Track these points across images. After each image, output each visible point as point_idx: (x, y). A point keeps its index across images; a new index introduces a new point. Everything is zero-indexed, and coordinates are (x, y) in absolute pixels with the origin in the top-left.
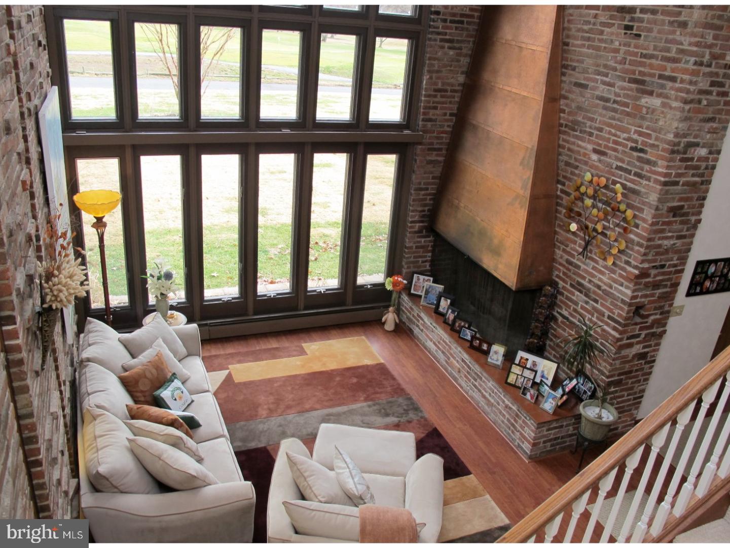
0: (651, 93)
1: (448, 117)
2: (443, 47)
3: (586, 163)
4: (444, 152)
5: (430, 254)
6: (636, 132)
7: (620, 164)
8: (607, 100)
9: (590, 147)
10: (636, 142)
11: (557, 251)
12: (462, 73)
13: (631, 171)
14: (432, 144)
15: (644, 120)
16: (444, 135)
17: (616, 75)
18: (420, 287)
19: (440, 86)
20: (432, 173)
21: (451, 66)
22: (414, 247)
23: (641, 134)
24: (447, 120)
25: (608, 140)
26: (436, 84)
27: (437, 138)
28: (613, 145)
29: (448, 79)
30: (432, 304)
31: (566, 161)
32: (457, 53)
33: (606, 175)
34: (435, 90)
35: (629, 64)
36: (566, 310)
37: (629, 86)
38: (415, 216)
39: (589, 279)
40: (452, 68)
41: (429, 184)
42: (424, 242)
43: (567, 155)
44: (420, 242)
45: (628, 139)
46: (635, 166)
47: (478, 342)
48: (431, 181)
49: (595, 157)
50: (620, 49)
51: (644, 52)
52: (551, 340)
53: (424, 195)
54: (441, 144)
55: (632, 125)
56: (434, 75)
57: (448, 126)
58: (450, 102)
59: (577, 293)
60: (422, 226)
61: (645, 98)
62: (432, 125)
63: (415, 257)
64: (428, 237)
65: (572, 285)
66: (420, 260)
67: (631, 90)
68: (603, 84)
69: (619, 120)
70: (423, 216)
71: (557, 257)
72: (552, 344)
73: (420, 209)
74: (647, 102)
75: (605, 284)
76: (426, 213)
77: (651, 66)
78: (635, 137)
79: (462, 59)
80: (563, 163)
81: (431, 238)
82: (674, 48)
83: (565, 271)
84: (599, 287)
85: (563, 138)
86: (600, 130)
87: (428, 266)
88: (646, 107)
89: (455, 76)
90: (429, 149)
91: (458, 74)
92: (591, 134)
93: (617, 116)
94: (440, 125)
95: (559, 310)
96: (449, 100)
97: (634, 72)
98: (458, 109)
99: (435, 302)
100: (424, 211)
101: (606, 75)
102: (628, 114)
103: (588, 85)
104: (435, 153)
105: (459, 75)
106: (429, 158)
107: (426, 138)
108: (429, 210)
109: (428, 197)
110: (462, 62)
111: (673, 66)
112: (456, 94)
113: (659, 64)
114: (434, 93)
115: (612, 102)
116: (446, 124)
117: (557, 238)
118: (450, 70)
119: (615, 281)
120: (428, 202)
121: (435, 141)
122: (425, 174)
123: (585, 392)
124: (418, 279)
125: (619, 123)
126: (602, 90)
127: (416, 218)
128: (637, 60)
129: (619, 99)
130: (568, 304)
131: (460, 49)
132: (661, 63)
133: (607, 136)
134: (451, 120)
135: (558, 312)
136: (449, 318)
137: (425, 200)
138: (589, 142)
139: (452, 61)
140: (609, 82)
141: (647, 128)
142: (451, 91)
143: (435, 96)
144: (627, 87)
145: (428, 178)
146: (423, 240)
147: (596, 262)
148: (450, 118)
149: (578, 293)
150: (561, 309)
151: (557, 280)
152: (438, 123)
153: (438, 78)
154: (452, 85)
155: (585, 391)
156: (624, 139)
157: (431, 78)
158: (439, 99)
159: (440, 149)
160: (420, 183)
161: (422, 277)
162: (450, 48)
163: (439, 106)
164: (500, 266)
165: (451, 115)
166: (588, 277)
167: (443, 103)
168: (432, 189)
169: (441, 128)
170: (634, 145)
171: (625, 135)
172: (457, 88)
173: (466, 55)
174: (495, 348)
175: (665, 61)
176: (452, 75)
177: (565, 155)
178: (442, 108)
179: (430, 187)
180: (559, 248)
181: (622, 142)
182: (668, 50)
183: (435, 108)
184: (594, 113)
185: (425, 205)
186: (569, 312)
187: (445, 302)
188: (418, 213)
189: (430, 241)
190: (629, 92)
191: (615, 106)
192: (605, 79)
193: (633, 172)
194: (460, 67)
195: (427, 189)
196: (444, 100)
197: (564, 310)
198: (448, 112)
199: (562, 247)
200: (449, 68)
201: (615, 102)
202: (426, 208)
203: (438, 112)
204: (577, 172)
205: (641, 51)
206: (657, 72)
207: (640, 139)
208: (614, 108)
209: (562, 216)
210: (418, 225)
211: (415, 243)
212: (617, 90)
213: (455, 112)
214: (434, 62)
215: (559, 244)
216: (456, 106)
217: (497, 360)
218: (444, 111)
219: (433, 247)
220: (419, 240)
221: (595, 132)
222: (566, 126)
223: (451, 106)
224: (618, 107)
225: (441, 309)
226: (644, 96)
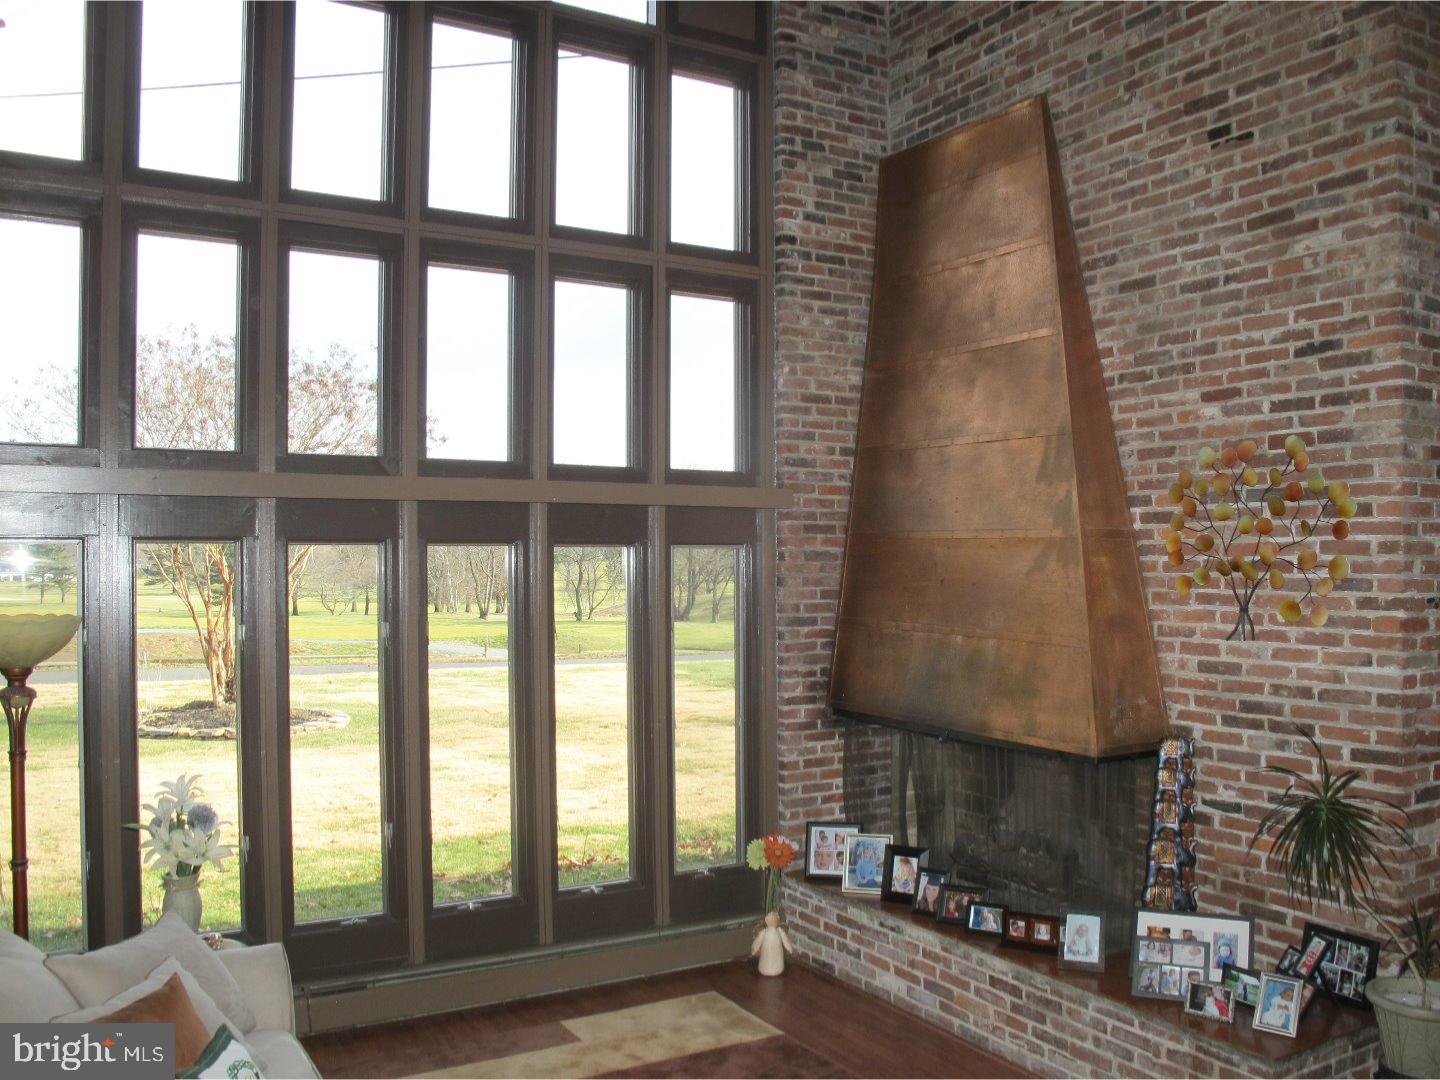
0: (1312, 226)
1: (837, 457)
2: (809, 309)
3: (1192, 433)
4: (839, 535)
5: (839, 781)
6: (1299, 315)
7: (1277, 397)
8: (1211, 283)
9: (1194, 394)
10: (1308, 333)
11: (1166, 656)
12: (855, 363)
13: (1311, 400)
14: (812, 516)
15: (1311, 283)
16: (836, 497)
17: (1216, 230)
18: (829, 855)
19: (813, 389)
20: (819, 582)
21: (830, 348)
22: (802, 764)
23: (1311, 314)
24: (836, 464)
25: (1236, 360)
26: (803, 384)
27: (822, 503)
28: (1249, 367)
29: (827, 374)
30: (872, 884)
31: (1139, 451)
32: (839, 322)
33: (1251, 436)
34: (806, 399)
35: (1241, 196)
36: (1226, 787)
37: (1253, 236)
38: (794, 687)
39: (1272, 686)
40: (833, 353)
41: (815, 608)
42: (823, 748)
43: (1142, 436)
44: (813, 751)
45: (1286, 337)
46: (1321, 384)
47: (1022, 924)
48: (819, 601)
49: (1212, 411)
50: (1209, 180)
51: (1271, 158)
52: (1206, 880)
53: (807, 636)
54: (833, 516)
55: (1286, 306)
56: (799, 366)
57: (842, 477)
58: (839, 425)
59: (1247, 733)
60: (813, 710)
61: (1301, 240)
62: (808, 474)
63: (806, 789)
64: (831, 736)
65: (1228, 721)
66: (819, 795)
67: (1263, 240)
68: (1190, 259)
69: (1248, 310)
70: (813, 687)
71: (1172, 670)
72: (1208, 889)
73: (803, 668)
74: (1308, 248)
75: (1319, 678)
76: (818, 678)
77: (1294, 177)
78: (1303, 324)
79: (850, 334)
80: (1134, 458)
81: (837, 741)
82: (1338, 122)
83: (1201, 693)
84: (1306, 693)
85: (1120, 407)
86: (1210, 349)
87: (837, 811)
88: (1310, 255)
89: (842, 369)
90: (807, 529)
91: (845, 364)
92: (1187, 368)
93: (1242, 304)
94: (824, 475)
95: (1208, 797)
96: (835, 419)
97: (1257, 206)
98: (858, 440)
99: (879, 879)
100: (812, 674)
101: (1193, 239)
102: (1269, 289)
103: (1154, 277)
104: (820, 536)
105: (849, 368)
106: (808, 548)
107: (798, 504)
108: (823, 672)
109: (820, 641)
110: (850, 343)
111: (1349, 155)
112: (849, 409)
113: (1314, 164)
114: (803, 404)
115: (1221, 283)
116: (836, 472)
117: (1160, 627)
118: (830, 357)
119: (1347, 660)
120: (819, 651)
121: (819, 510)
122: (805, 585)
123: (1346, 976)
124: (823, 837)
125: (1252, 315)
126: (1193, 270)
127: (798, 692)
128: (1257, 182)
129: (1237, 270)
130: (1230, 771)
131: (844, 313)
132: (1316, 161)
133: (1230, 353)
134: (845, 464)
135: (1205, 802)
136: (925, 898)
137: (813, 646)
138: (1188, 384)
139: (831, 338)
140: (1204, 249)
141: (1324, 297)
142: (837, 402)
143: (807, 411)
144: (1250, 239)
145: (813, 595)
146: (819, 745)
147: (1281, 637)
148: (841, 458)
149: (1252, 732)
150: (1212, 788)
151: (1183, 723)
152: (819, 470)
153: (808, 372)
154: (839, 389)
155: (1343, 972)
156: (1274, 341)
157: (793, 371)
158: (814, 417)
159: (830, 529)
160: (797, 608)
161: (830, 832)
162: (824, 311)
163: (817, 431)
164: (1041, 718)
165: (845, 452)
166: (1267, 682)
167: (823, 426)
168: (826, 621)
169: (826, 480)
170: (1301, 343)
171: (1276, 332)
172: (848, 395)
173: (857, 328)
174: (1074, 921)
175: (1325, 154)
176: (834, 367)
177: (1133, 440)
178: (825, 438)
179: (819, 615)
180: (1171, 647)
181: (1270, 351)
182: (1326, 131)
183: (810, 437)
184: (1186, 321)
185: (814, 660)
186: (1239, 789)
187: (906, 868)
188: (800, 679)
189: (836, 749)
190: (1257, 248)
191: (1233, 286)
192: (1190, 248)
193: (1318, 400)
194: (849, 352)
195: (814, 622)
196: (825, 419)
197: (1221, 789)
198: (838, 446)
199: (1177, 641)
200: (826, 352)
201: (1228, 280)
202: (818, 668)
203: (817, 445)
204: (1173, 460)
205: (1263, 160)
206: (1314, 182)
207: (1314, 325)
208: (1232, 292)
209: (1160, 573)
210: (803, 708)
211: (801, 754)
212: (1228, 256)
213: (852, 445)
214: (795, 339)
215: (1167, 639)
216: (852, 434)
217: (1089, 952)
218: (831, 444)
219: (845, 760)
220: (810, 744)
221: (1198, 359)
222: (1122, 378)
223: (841, 432)
224: (1240, 286)
225: (897, 887)
226: (1298, 237)
